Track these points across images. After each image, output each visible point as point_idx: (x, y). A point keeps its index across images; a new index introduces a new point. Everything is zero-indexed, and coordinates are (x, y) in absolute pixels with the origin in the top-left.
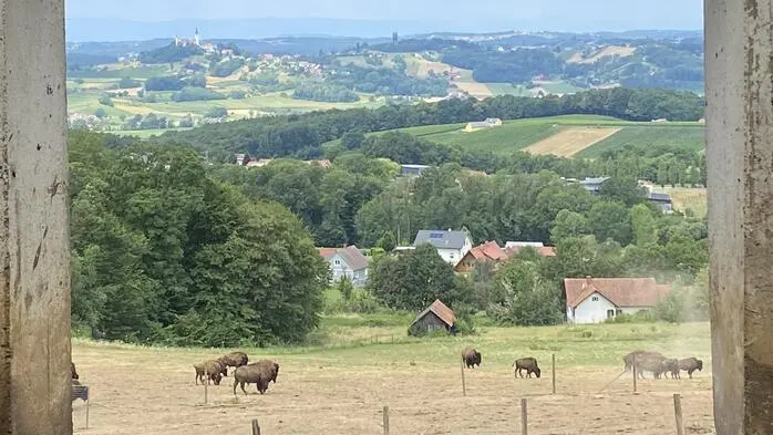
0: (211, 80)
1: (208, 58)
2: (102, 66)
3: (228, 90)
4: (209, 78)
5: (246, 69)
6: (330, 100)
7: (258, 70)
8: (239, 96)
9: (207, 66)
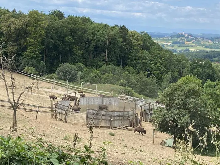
0: (186, 43)
1: (186, 37)
2: (163, 38)
3: (190, 45)
4: (186, 42)
5: (194, 40)
6: (213, 48)
7: (197, 41)
8: (192, 46)
9: (186, 39)
